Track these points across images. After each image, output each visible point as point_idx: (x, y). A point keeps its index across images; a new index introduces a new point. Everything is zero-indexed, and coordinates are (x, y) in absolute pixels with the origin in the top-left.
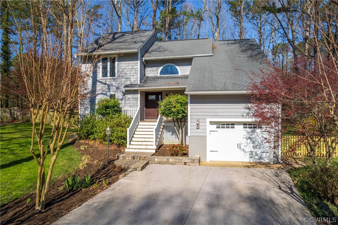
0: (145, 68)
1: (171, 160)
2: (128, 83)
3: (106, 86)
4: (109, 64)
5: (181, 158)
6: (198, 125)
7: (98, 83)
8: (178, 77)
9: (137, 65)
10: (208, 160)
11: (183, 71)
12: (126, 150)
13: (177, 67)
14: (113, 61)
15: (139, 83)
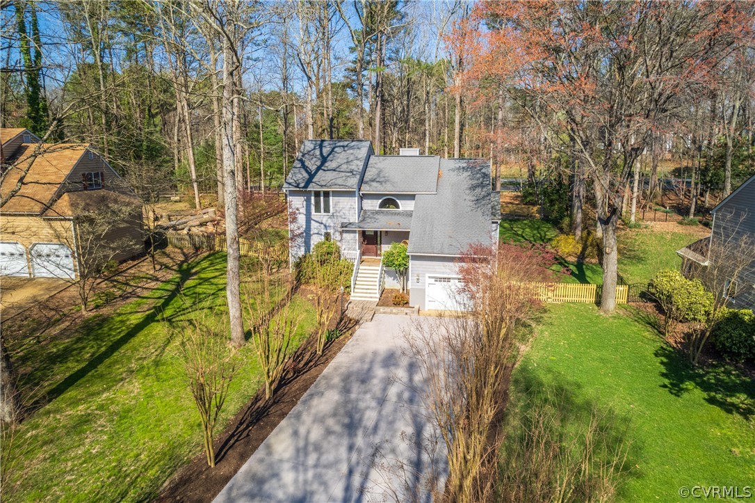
0: (362, 200)
1: (394, 311)
2: (345, 221)
3: (322, 226)
4: (322, 198)
5: (403, 309)
6: (418, 279)
7: (312, 222)
8: (398, 214)
9: (355, 201)
10: (426, 309)
11: (405, 206)
12: (351, 298)
13: (398, 201)
14: (327, 194)
15: (357, 222)
